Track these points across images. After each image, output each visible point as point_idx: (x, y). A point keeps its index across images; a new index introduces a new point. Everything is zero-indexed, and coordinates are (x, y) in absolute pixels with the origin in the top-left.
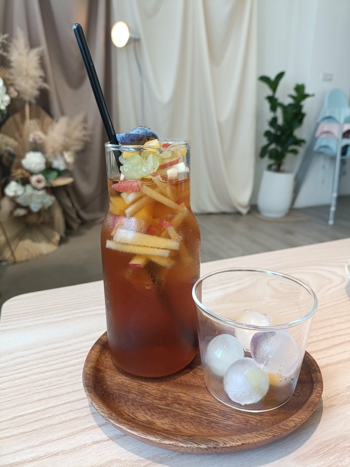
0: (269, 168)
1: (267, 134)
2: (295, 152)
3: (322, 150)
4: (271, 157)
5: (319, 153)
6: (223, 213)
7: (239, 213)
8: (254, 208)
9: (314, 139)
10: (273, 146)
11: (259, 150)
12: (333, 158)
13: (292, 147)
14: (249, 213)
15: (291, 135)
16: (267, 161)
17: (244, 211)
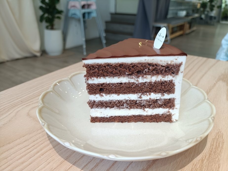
0: (47, 28)
1: (41, 8)
2: (59, 18)
3: (73, 16)
4: (47, 21)
5: (72, 18)
6: (26, 58)
7: (35, 56)
8: (44, 52)
9: (68, 10)
10: (46, 15)
11: (39, 18)
12: (79, 20)
13: (57, 15)
14: (42, 55)
15: (55, 8)
16: (44, 24)
17: (38, 54)
